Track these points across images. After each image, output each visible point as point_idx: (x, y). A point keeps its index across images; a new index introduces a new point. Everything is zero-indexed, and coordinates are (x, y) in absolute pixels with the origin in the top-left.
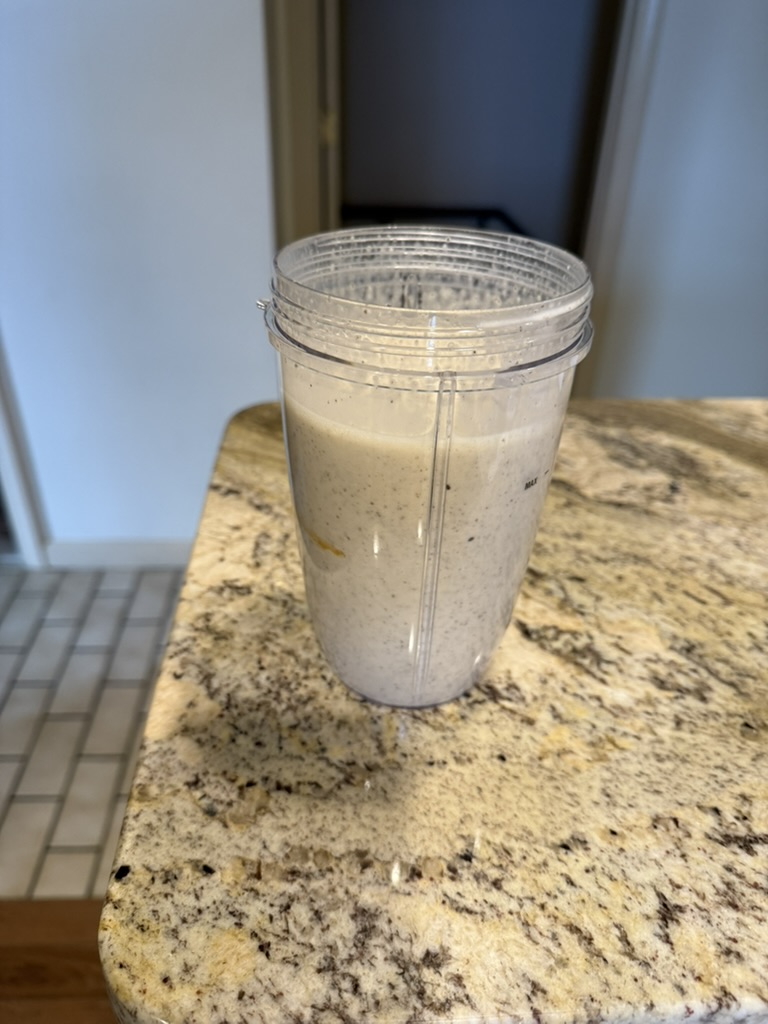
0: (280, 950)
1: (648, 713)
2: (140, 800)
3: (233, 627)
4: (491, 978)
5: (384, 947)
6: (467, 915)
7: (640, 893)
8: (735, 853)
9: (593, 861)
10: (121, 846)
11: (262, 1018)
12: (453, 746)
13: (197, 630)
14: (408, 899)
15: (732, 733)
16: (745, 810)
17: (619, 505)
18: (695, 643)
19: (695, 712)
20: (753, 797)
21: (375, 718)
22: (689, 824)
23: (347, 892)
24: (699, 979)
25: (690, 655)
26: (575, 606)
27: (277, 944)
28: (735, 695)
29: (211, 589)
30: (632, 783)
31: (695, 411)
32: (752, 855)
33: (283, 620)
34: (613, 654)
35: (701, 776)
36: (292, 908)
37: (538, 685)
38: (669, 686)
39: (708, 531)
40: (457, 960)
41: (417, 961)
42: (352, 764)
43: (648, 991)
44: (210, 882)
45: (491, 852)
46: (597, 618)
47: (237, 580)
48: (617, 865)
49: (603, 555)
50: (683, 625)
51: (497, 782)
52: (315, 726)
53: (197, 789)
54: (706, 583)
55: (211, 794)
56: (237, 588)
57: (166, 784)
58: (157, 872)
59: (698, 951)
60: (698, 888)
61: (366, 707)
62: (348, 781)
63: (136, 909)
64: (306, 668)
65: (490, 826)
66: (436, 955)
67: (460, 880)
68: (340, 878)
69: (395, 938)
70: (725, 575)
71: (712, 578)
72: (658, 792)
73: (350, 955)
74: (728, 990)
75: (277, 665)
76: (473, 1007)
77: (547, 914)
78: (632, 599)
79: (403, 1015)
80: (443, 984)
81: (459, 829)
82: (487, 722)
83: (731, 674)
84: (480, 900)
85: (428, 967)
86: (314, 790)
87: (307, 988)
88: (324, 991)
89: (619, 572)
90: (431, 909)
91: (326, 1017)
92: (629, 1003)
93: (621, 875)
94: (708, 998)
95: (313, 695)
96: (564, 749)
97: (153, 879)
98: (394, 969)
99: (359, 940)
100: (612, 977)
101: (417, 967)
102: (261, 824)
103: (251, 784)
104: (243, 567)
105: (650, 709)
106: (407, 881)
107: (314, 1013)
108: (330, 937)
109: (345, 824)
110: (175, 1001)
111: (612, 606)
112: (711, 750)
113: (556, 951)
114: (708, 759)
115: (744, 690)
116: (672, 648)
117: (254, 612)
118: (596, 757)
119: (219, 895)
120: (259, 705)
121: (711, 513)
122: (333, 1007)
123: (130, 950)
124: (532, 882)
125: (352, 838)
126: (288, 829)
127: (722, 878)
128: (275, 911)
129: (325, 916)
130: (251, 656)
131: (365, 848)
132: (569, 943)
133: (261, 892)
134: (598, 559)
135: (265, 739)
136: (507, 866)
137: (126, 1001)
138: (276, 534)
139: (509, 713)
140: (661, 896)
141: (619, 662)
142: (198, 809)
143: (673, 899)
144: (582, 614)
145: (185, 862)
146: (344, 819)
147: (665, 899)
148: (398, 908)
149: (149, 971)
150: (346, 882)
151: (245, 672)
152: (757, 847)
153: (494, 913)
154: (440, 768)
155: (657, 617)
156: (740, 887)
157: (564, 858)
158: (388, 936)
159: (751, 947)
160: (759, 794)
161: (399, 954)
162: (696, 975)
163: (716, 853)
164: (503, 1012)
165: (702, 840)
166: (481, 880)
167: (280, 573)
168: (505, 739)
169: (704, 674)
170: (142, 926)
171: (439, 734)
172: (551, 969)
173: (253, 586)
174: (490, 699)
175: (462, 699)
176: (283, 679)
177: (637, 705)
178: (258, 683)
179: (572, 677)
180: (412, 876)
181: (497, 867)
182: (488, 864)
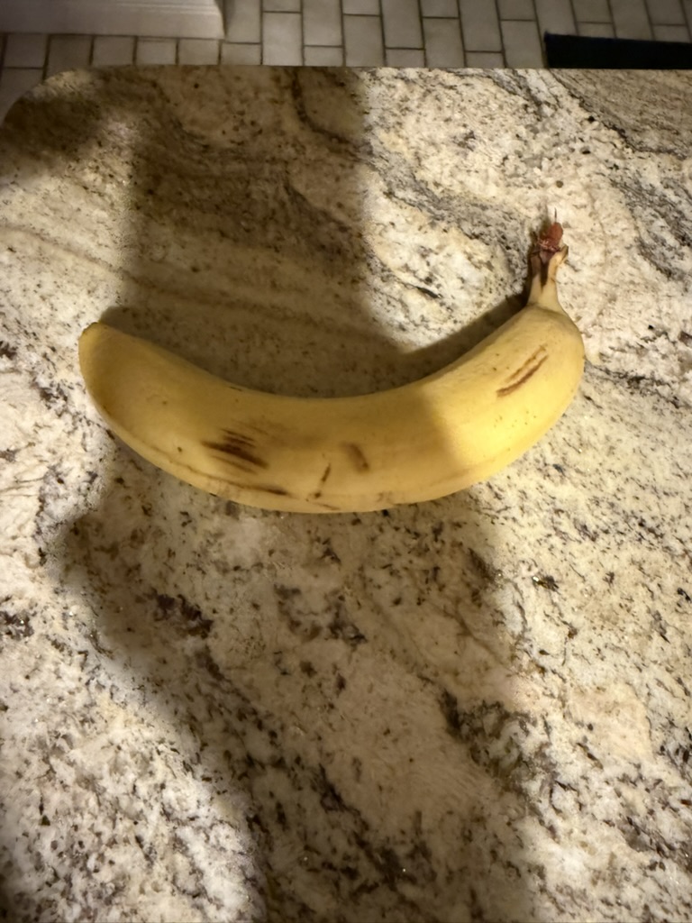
1: (606, 902)
19: (675, 901)
26: (535, 653)
33: (80, 700)
34: (576, 768)
37: (458, 844)
46: (564, 681)
47: (7, 599)
56: (10, 620)
61: (200, 908)
64: (114, 820)
75: (69, 813)
95: (121, 883)
104: (18, 561)
105: (612, 899)
117: (35, 682)
130: (29, 792)
141: (582, 786)
144: (543, 672)
173: (34, 615)
174: (385, 881)
175: (345, 883)
176: (76, 846)
177: (594, 883)
178: (39, 854)
179: (509, 824)
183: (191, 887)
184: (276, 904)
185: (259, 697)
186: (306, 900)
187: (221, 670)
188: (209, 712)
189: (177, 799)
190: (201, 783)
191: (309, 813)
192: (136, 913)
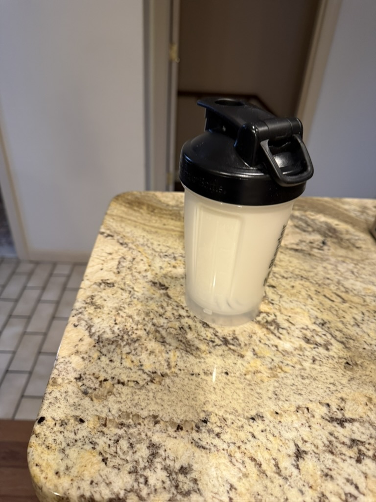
0: (112, 462)
1: (300, 355)
2: (52, 385)
3: (104, 303)
4: (211, 481)
5: (161, 463)
6: (202, 450)
7: (287, 444)
8: (335, 427)
9: (266, 426)
10: (42, 407)
11: (101, 494)
12: (204, 366)
13: (87, 303)
14: (175, 440)
15: (340, 367)
16: (342, 405)
17: (296, 250)
18: (326, 321)
19: (323, 356)
20: (347, 399)
21: (168, 351)
22: (314, 411)
23: (146, 435)
24: (311, 487)
25: (323, 327)
26: (270, 300)
27: (111, 458)
28: (343, 348)
29: (95, 283)
30: (288, 389)
31: (338, 204)
32: (343, 428)
33: (128, 300)
34: (285, 325)
35: (322, 387)
36: (120, 441)
37: (249, 338)
38: (312, 342)
39: (339, 265)
40: (195, 471)
41: (177, 471)
42: (155, 373)
43: (286, 492)
44: (82, 427)
45: (217, 419)
46: (280, 306)
47: (108, 280)
48: (277, 429)
49: (285, 276)
50: (321, 311)
51: (223, 385)
52: (139, 353)
53: (80, 381)
54: (335, 291)
55: (86, 384)
56: (108, 284)
57: (66, 378)
58: (58, 420)
59: (312, 474)
60: (315, 443)
61: (164, 345)
62: (152, 381)
63: (46, 438)
64: (137, 325)
65: (218, 407)
66: (186, 468)
67: (201, 433)
68: (144, 428)
69: (167, 459)
70: (345, 288)
71: (338, 289)
72: (300, 394)
73: (145, 466)
74: (325, 493)
75: (124, 322)
76: (201, 494)
77: (241, 451)
78: (298, 298)
79: (167, 496)
80: (188, 482)
81: (202, 407)
82: (221, 355)
83: (343, 338)
84: (209, 442)
85: (181, 474)
86: (135, 384)
87: (123, 481)
88: (131, 482)
89: (292, 284)
90: (186, 446)
91: (131, 495)
92: (276, 497)
93: (278, 434)
94: (314, 497)
95: (139, 338)
96: (257, 371)
97: (55, 424)
98: (165, 474)
99: (150, 459)
100: (269, 484)
101: (176, 473)
102: (109, 400)
103: (106, 380)
104: (112, 273)
105: (301, 353)
106: (176, 431)
107: (125, 493)
108: (136, 457)
109: (148, 402)
110: (60, 483)
111: (287, 301)
112: (328, 375)
113: (244, 470)
114: (327, 379)
115: (348, 346)
116: (315, 323)
117: (115, 296)
118: (272, 375)
119: (86, 433)
120: (113, 342)
121: (341, 256)
122: (134, 491)
123: (41, 458)
124: (235, 435)
125: (151, 409)
126: (122, 403)
127: (327, 438)
128: (111, 443)
129: (135, 446)
130: (111, 317)
131: (157, 414)
132: (250, 466)
133: (106, 433)
134: (283, 277)
135: (114, 359)
136: (224, 426)
137: (38, 482)
138: (129, 258)
139: (232, 351)
140: (296, 445)
141: (288, 329)
142: (80, 391)
143: (303, 447)
144: (273, 304)
145: (71, 417)
146: (148, 399)
147: (299, 447)
148: (170, 444)
149: (49, 469)
150: (146, 430)
151: (108, 325)
152: (346, 424)
153: (215, 449)
154: (196, 377)
155: (309, 307)
156: (336, 443)
157: (252, 424)
158: (164, 458)
159: (338, 473)
160: (350, 398)
161: (168, 467)
162: (310, 485)
163: (326, 426)
164: (215, 498)
165: (320, 419)
166: (211, 433)
167: (129, 277)
168: (229, 364)
169: (329, 336)
170: (48, 446)
171: (198, 360)
172: (240, 478)
173: (116, 283)
174: (224, 344)
175: (211, 344)
176: (125, 330)
177: (295, 350)
178: (114, 331)
179: (265, 335)
180: (178, 429)
181: (219, 427)
182: (215, 425)
183: (161, 340)
184: (189, 346)
185: (183, 303)
186: (198, 346)
187: (171, 297)
188: (168, 306)
189: (158, 322)
190: (165, 319)
191: (199, 328)
192: (143, 344)
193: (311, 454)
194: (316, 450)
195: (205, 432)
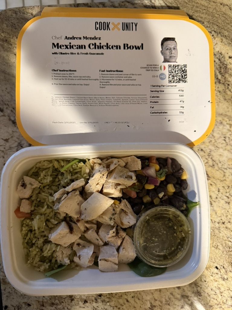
2: (4, 284)
7: (146, 303)
9: (135, 294)
14: (84, 308)
23: (68, 308)
48: (141, 295)
58: (15, 307)
60: (161, 300)
67: (98, 303)
68: (66, 304)
84: (103, 308)
93: (142, 298)
97: (15, 309)
106: (84, 304)
124: (117, 302)
127: (168, 297)
131: (72, 295)
136: (111, 297)
140: (151, 303)
143: (154, 304)
145: (22, 303)
150: (67, 306)
156: (172, 299)
166: (104, 302)
180: (85, 302)
181: (108, 298)
182: (106, 297)
193: (158, 306)
194: (160, 304)
195: (100, 302)
